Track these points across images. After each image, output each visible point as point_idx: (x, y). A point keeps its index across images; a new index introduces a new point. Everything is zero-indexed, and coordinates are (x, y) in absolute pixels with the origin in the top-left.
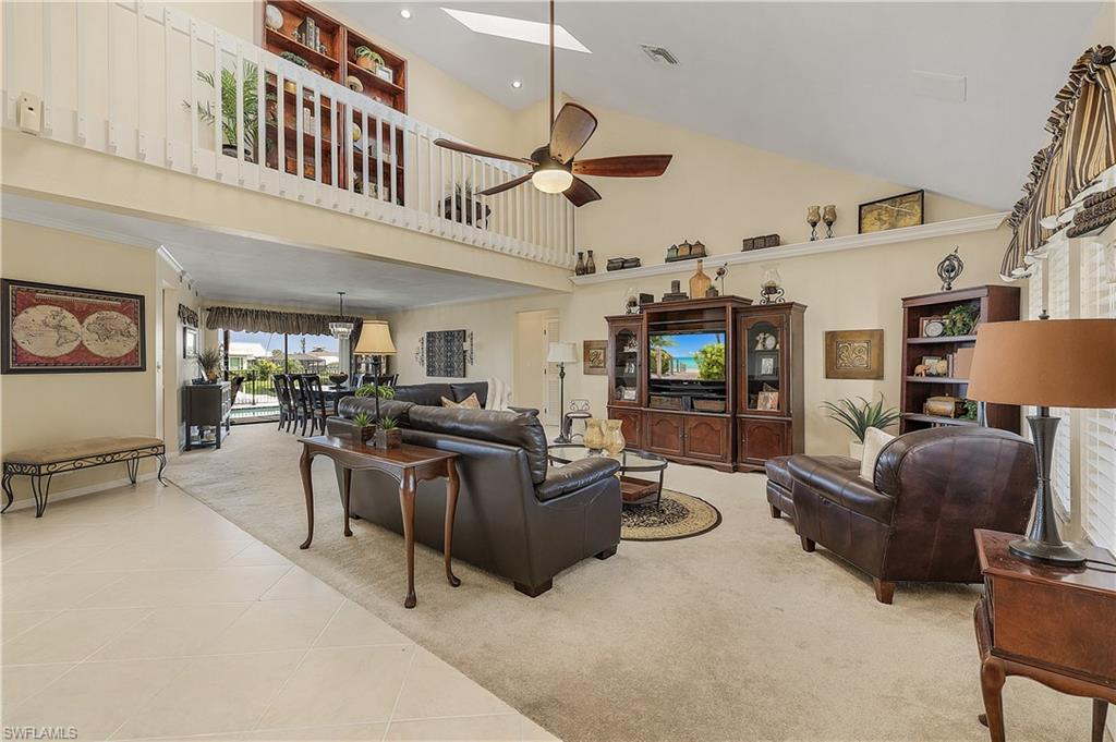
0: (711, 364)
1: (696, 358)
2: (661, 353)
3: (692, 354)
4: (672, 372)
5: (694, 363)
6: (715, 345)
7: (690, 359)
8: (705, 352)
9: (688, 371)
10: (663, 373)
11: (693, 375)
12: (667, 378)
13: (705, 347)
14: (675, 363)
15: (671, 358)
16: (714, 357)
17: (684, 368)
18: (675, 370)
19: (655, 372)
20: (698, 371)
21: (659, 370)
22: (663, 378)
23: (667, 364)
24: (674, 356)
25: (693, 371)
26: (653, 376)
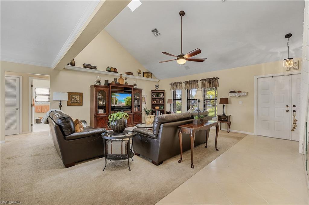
0: (128, 101)
1: (125, 100)
2: (115, 98)
3: (124, 99)
4: (118, 104)
5: (124, 101)
6: (129, 96)
7: (123, 100)
8: (127, 98)
9: (122, 103)
10: (115, 104)
11: (124, 104)
12: (117, 105)
13: (127, 97)
14: (119, 101)
15: (118, 100)
16: (129, 100)
17: (121, 102)
18: (119, 103)
19: (113, 104)
20: (125, 103)
21: (114, 103)
22: (115, 105)
23: (117, 102)
24: (119, 99)
25: (124, 103)
26: (112, 105)
